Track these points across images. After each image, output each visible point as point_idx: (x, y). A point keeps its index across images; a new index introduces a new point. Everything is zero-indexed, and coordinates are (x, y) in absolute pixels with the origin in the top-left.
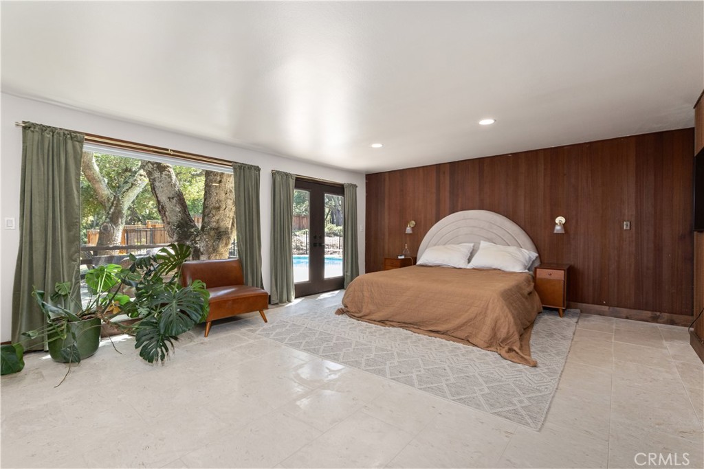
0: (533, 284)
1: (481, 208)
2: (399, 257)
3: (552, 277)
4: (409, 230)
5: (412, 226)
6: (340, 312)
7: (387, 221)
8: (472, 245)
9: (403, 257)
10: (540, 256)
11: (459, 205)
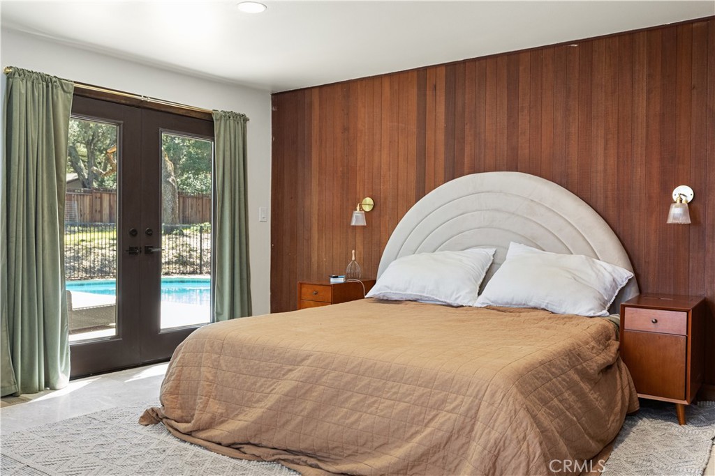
0: (615, 345)
1: (513, 165)
2: (333, 281)
3: (661, 328)
4: (358, 219)
5: (367, 209)
6: (152, 418)
7: (315, 199)
8: (491, 251)
9: (341, 280)
10: (638, 278)
11: (467, 160)
